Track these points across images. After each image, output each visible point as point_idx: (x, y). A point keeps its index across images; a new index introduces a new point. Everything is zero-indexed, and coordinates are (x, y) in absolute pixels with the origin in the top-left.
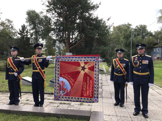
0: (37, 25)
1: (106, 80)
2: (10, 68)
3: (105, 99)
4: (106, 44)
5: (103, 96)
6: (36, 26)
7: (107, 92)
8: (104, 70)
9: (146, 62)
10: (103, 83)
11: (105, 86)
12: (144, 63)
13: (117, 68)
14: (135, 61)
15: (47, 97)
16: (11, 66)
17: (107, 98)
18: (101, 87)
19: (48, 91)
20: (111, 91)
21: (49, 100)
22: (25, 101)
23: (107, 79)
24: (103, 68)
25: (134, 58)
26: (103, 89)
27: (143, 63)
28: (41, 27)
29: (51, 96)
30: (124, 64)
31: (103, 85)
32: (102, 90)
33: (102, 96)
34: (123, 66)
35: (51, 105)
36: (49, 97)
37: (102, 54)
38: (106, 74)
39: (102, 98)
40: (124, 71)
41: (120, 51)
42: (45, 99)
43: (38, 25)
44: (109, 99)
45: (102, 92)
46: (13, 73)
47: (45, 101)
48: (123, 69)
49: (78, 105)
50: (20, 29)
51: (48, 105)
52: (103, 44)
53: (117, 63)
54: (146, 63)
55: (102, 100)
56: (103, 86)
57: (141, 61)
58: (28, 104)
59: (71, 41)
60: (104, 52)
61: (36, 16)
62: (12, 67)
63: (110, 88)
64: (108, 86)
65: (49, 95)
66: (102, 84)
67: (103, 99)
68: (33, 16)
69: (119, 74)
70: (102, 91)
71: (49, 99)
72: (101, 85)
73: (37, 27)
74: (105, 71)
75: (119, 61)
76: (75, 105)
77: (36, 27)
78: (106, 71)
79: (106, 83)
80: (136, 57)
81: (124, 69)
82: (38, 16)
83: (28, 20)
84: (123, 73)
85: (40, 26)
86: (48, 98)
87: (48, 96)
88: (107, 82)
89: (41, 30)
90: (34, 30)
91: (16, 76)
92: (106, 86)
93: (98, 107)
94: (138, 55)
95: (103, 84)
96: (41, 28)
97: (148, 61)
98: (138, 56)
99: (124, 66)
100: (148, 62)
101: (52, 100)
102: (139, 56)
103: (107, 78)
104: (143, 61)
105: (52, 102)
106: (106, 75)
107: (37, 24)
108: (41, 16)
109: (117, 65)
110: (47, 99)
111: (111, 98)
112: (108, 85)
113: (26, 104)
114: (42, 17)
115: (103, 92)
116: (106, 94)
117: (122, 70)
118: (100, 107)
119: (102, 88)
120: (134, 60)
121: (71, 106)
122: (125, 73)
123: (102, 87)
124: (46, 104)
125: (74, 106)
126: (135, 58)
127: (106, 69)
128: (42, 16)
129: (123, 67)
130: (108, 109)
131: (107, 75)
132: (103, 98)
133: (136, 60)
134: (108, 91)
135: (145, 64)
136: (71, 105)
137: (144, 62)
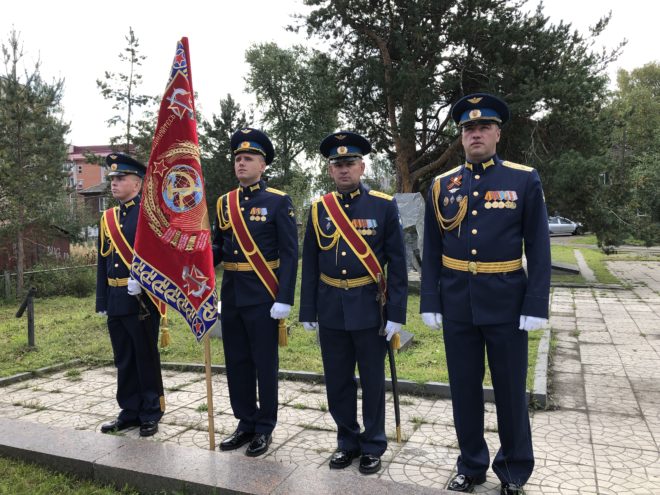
0: (284, 99)
1: (600, 316)
2: (110, 256)
3: (603, 418)
4: (588, 141)
5: (589, 400)
6: (283, 103)
7: (607, 378)
8: (582, 272)
9: (504, 200)
10: (584, 331)
11: (592, 350)
12: (495, 205)
13: (332, 245)
14: (446, 200)
15: (297, 394)
16: (115, 250)
17: (613, 413)
18: (575, 353)
19: (306, 369)
20: (634, 376)
21: (302, 412)
22: (193, 414)
23: (600, 310)
24: (576, 262)
25: (446, 182)
26: (584, 361)
27: (488, 205)
28: (302, 105)
29: (315, 392)
30: (371, 223)
31: (586, 343)
32: (578, 368)
33: (585, 403)
34: (365, 232)
35: (304, 441)
36: (303, 396)
37: (572, 190)
38: (591, 287)
39: (582, 416)
40: (369, 260)
41: (346, 150)
42: (285, 405)
43: (288, 100)
44: (630, 421)
45: (578, 378)
46: (120, 282)
47: (283, 414)
48: (362, 250)
49: (445, 450)
50: (214, 117)
51: (290, 440)
52: (573, 145)
53: (331, 218)
54: (501, 205)
55: (583, 425)
56: (582, 348)
57: (476, 194)
58: (199, 429)
59: (418, 147)
60: (582, 179)
61: (282, 62)
62: (118, 251)
63: (626, 360)
64: (611, 348)
65: (306, 387)
66: (575, 334)
67: (589, 421)
68: (270, 63)
69: (344, 277)
70: (583, 372)
71: (304, 408)
72: (574, 340)
73: (287, 106)
74: (587, 273)
75: (343, 205)
76: (431, 450)
77: (284, 107)
78: (591, 272)
79: (597, 334)
80: (454, 175)
81: (369, 251)
82: (289, 62)
83: (253, 84)
84: (367, 274)
85: (298, 104)
86: (302, 400)
87: (303, 391)
88: (602, 326)
89: (302, 119)
90: (276, 121)
91: (133, 297)
92: (601, 348)
93: (567, 467)
94: (467, 165)
95: (581, 338)
96: (302, 108)
97: (514, 193)
98: (462, 172)
99: (369, 232)
100: (515, 197)
101: (317, 414)
102: (471, 167)
103: (602, 307)
104: (489, 195)
105: (315, 425)
106: (593, 292)
107: (284, 94)
108: (298, 61)
109: (333, 229)
110: (295, 407)
111: (642, 416)
112: (612, 344)
113: (191, 428)
114: (304, 65)
115: (587, 377)
116: (608, 390)
117: (361, 257)
118: (575, 468)
119: (578, 358)
120: (444, 193)
121: (407, 452)
122: (376, 271)
123: (578, 350)
124: (284, 436)
125: (423, 454)
126: (450, 182)
127: (590, 267)
128: (305, 62)
129: (364, 237)
130: (628, 485)
131: (598, 292)
132: (593, 417)
133: (453, 191)
134: (614, 376)
135: (498, 209)
136: (409, 446)
137: (492, 201)
